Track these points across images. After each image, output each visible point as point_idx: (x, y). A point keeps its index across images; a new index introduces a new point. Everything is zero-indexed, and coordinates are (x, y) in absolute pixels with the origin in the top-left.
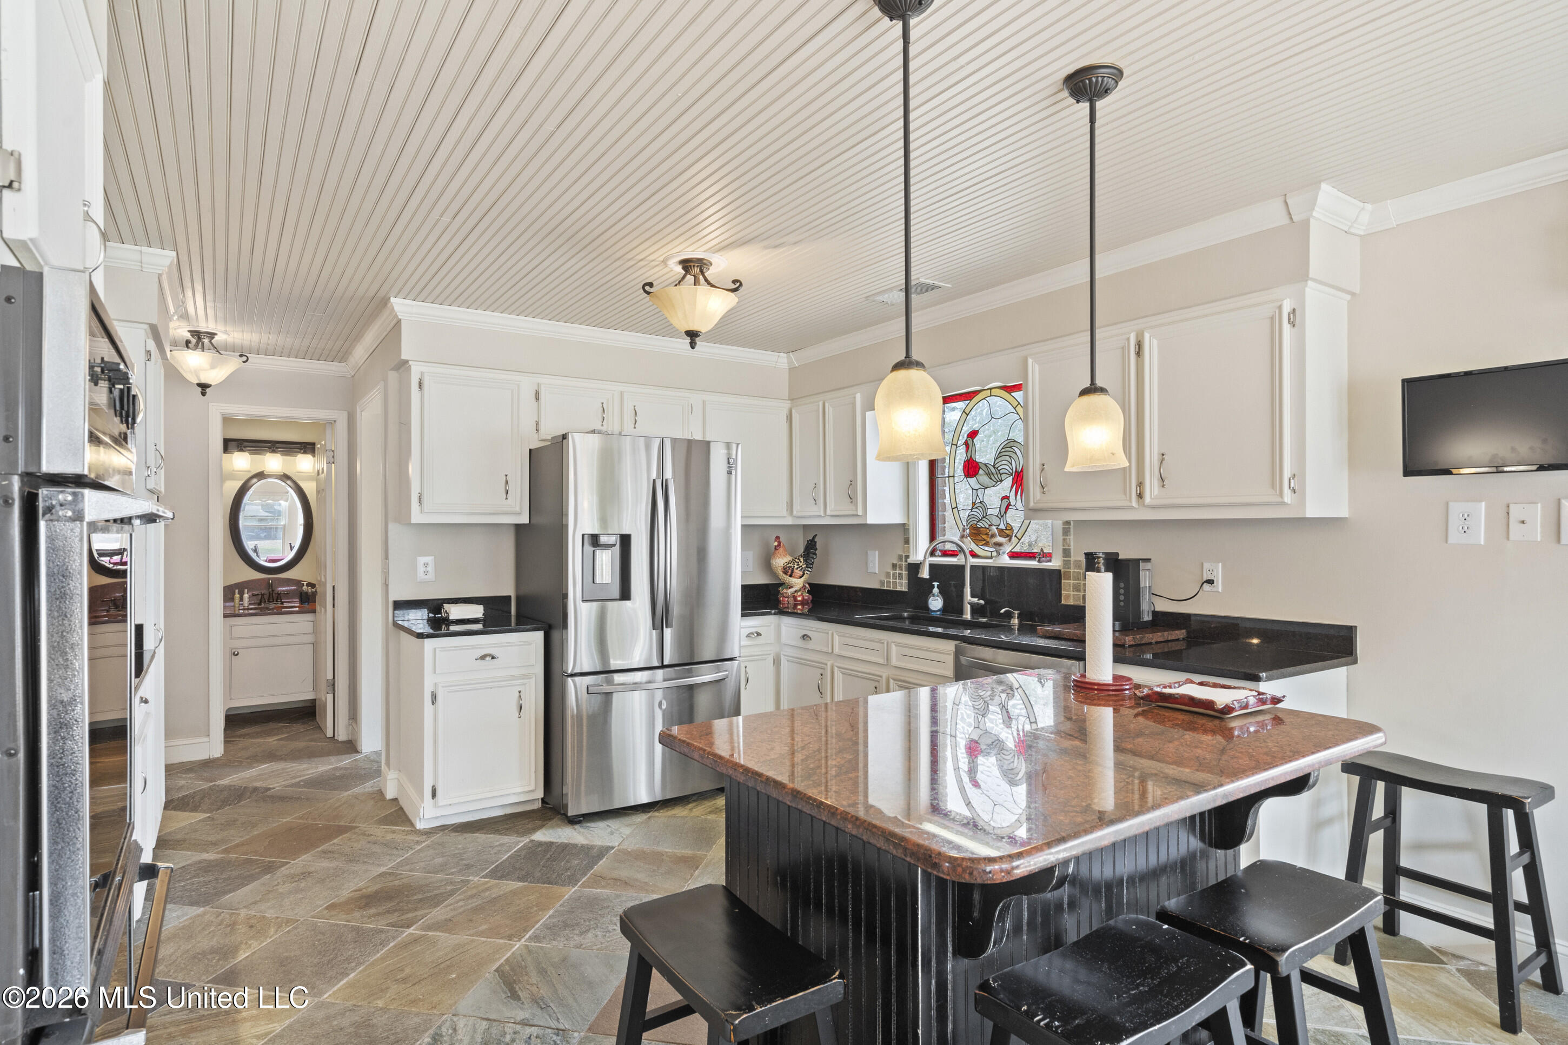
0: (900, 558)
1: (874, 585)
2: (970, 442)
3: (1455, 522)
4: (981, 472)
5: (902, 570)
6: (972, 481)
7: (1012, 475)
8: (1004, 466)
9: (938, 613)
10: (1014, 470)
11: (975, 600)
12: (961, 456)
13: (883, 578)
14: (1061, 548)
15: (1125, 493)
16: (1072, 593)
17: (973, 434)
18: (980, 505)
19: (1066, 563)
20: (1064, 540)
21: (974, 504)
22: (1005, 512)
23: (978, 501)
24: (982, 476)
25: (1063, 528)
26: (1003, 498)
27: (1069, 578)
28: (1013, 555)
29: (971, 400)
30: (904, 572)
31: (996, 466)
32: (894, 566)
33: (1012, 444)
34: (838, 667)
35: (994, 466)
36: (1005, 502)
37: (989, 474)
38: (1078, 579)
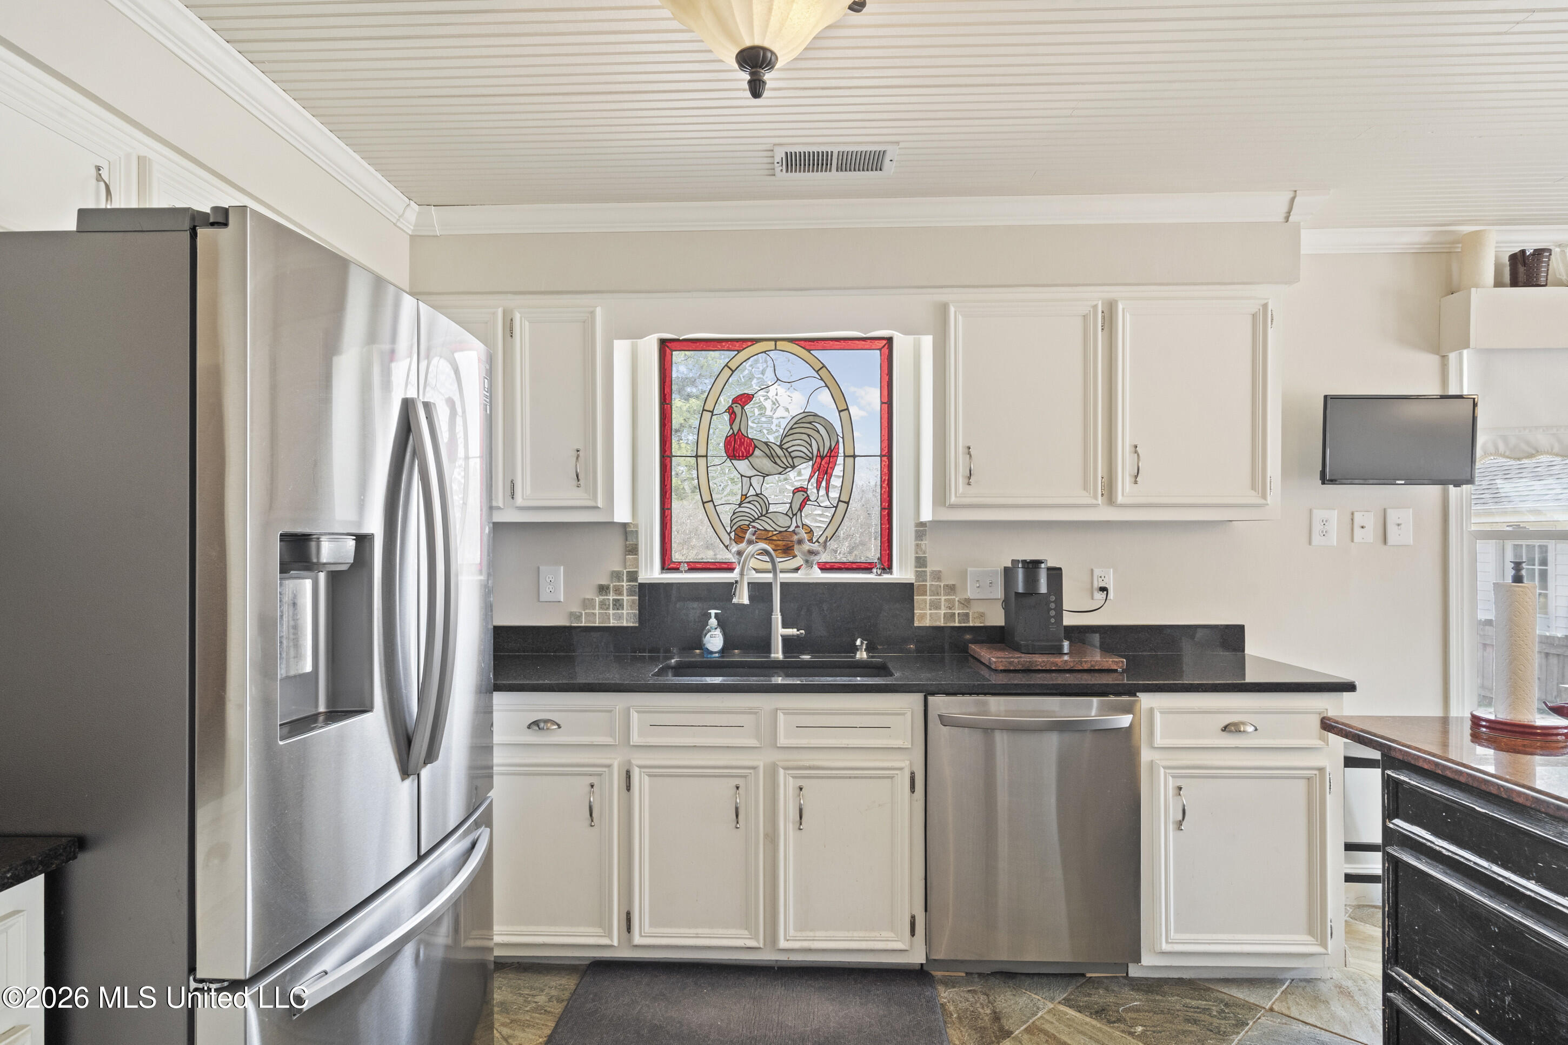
0: (617, 576)
1: (559, 620)
2: (738, 409)
3: (1317, 527)
4: (757, 452)
5: (621, 594)
6: (743, 465)
7: (811, 459)
8: (798, 446)
9: (717, 655)
10: (815, 452)
11: (793, 631)
12: (721, 428)
13: (575, 609)
14: (914, 556)
15: (1085, 488)
16: (929, 612)
17: (744, 399)
18: (756, 498)
19: (920, 575)
20: (917, 545)
21: (745, 496)
22: (800, 509)
23: (752, 492)
24: (759, 459)
25: (916, 531)
26: (797, 491)
27: (924, 594)
28: (825, 567)
29: (739, 351)
30: (625, 598)
31: (785, 446)
32: (603, 589)
33: (811, 419)
34: (640, 767)
35: (781, 447)
36: (800, 497)
37: (772, 457)
38: (938, 594)
